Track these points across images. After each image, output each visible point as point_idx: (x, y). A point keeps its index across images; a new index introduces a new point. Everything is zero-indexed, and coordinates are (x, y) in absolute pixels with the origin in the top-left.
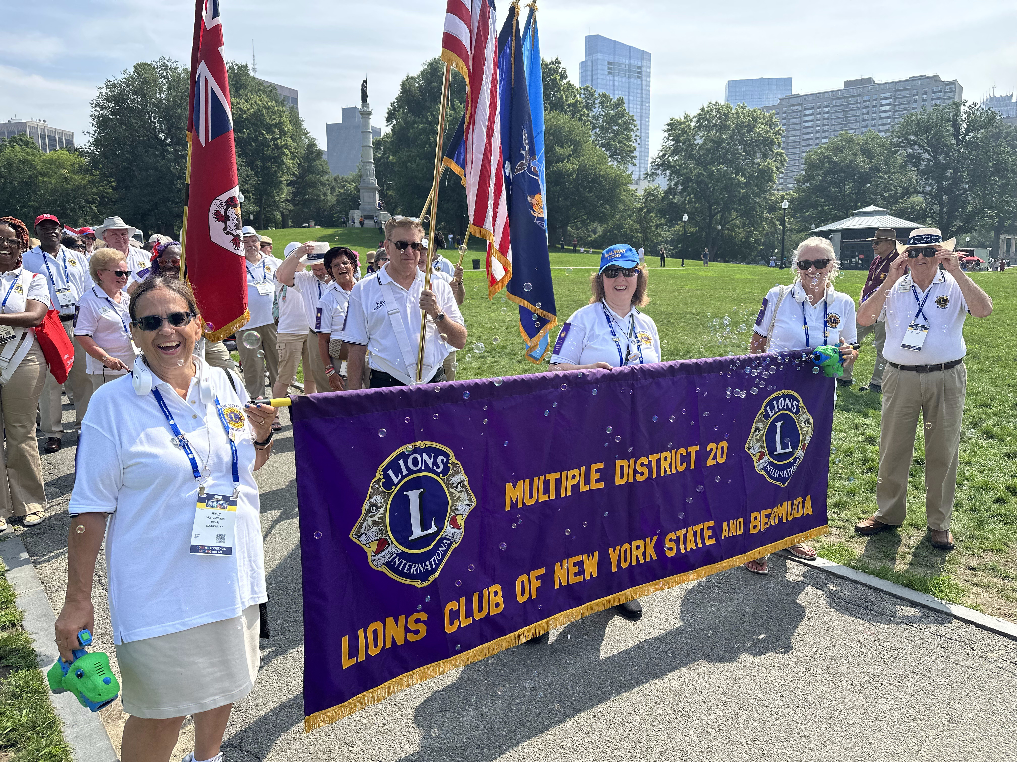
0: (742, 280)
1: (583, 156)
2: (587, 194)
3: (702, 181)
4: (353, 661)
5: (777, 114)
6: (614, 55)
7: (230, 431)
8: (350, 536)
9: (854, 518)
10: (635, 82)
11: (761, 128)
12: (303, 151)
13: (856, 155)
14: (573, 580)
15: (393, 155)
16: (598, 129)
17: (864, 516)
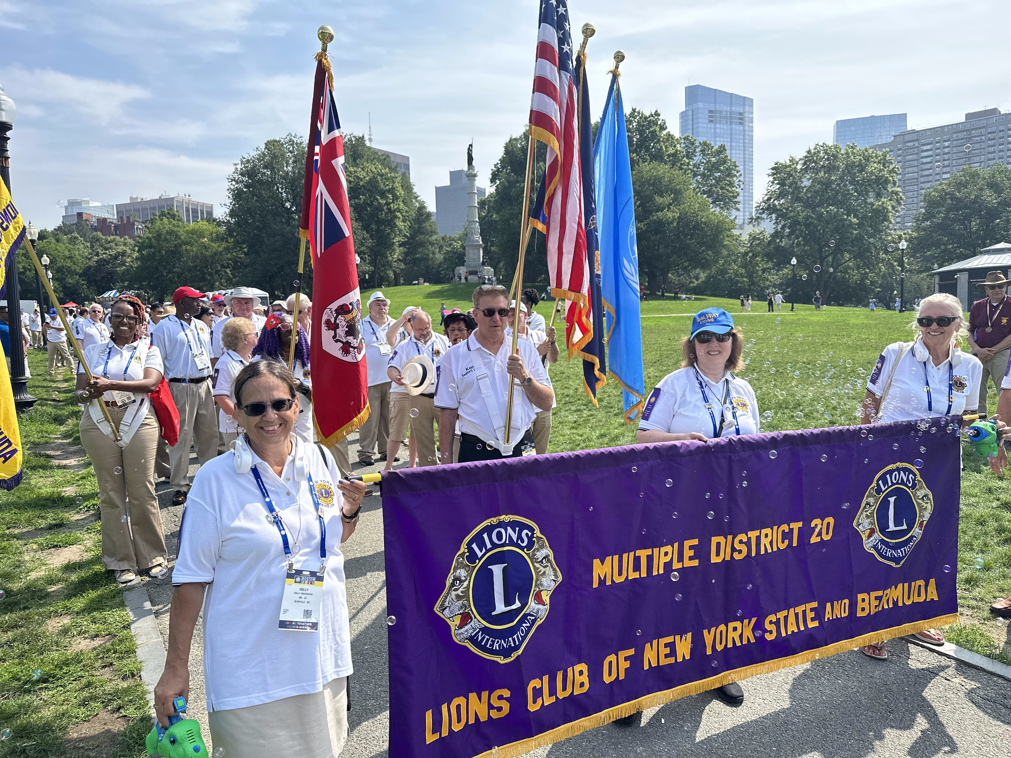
0: (857, 325)
1: (684, 204)
2: (688, 242)
3: (811, 223)
4: (436, 737)
5: (891, 151)
6: (715, 102)
7: (320, 506)
8: (435, 609)
9: (989, 597)
10: (737, 128)
11: (873, 167)
12: (413, 214)
13: (981, 189)
14: (664, 662)
15: (496, 214)
16: (699, 177)
17: (1001, 594)
